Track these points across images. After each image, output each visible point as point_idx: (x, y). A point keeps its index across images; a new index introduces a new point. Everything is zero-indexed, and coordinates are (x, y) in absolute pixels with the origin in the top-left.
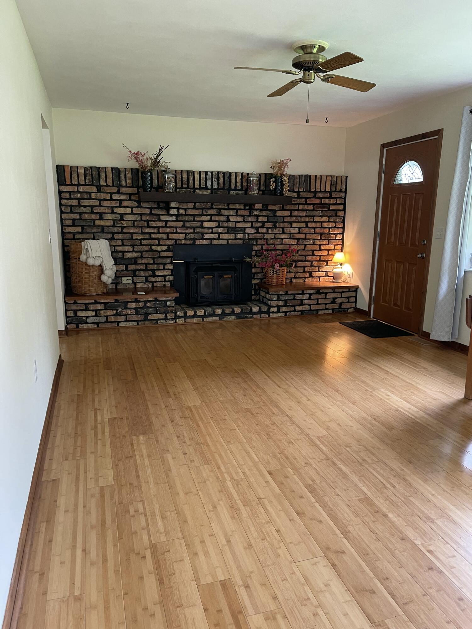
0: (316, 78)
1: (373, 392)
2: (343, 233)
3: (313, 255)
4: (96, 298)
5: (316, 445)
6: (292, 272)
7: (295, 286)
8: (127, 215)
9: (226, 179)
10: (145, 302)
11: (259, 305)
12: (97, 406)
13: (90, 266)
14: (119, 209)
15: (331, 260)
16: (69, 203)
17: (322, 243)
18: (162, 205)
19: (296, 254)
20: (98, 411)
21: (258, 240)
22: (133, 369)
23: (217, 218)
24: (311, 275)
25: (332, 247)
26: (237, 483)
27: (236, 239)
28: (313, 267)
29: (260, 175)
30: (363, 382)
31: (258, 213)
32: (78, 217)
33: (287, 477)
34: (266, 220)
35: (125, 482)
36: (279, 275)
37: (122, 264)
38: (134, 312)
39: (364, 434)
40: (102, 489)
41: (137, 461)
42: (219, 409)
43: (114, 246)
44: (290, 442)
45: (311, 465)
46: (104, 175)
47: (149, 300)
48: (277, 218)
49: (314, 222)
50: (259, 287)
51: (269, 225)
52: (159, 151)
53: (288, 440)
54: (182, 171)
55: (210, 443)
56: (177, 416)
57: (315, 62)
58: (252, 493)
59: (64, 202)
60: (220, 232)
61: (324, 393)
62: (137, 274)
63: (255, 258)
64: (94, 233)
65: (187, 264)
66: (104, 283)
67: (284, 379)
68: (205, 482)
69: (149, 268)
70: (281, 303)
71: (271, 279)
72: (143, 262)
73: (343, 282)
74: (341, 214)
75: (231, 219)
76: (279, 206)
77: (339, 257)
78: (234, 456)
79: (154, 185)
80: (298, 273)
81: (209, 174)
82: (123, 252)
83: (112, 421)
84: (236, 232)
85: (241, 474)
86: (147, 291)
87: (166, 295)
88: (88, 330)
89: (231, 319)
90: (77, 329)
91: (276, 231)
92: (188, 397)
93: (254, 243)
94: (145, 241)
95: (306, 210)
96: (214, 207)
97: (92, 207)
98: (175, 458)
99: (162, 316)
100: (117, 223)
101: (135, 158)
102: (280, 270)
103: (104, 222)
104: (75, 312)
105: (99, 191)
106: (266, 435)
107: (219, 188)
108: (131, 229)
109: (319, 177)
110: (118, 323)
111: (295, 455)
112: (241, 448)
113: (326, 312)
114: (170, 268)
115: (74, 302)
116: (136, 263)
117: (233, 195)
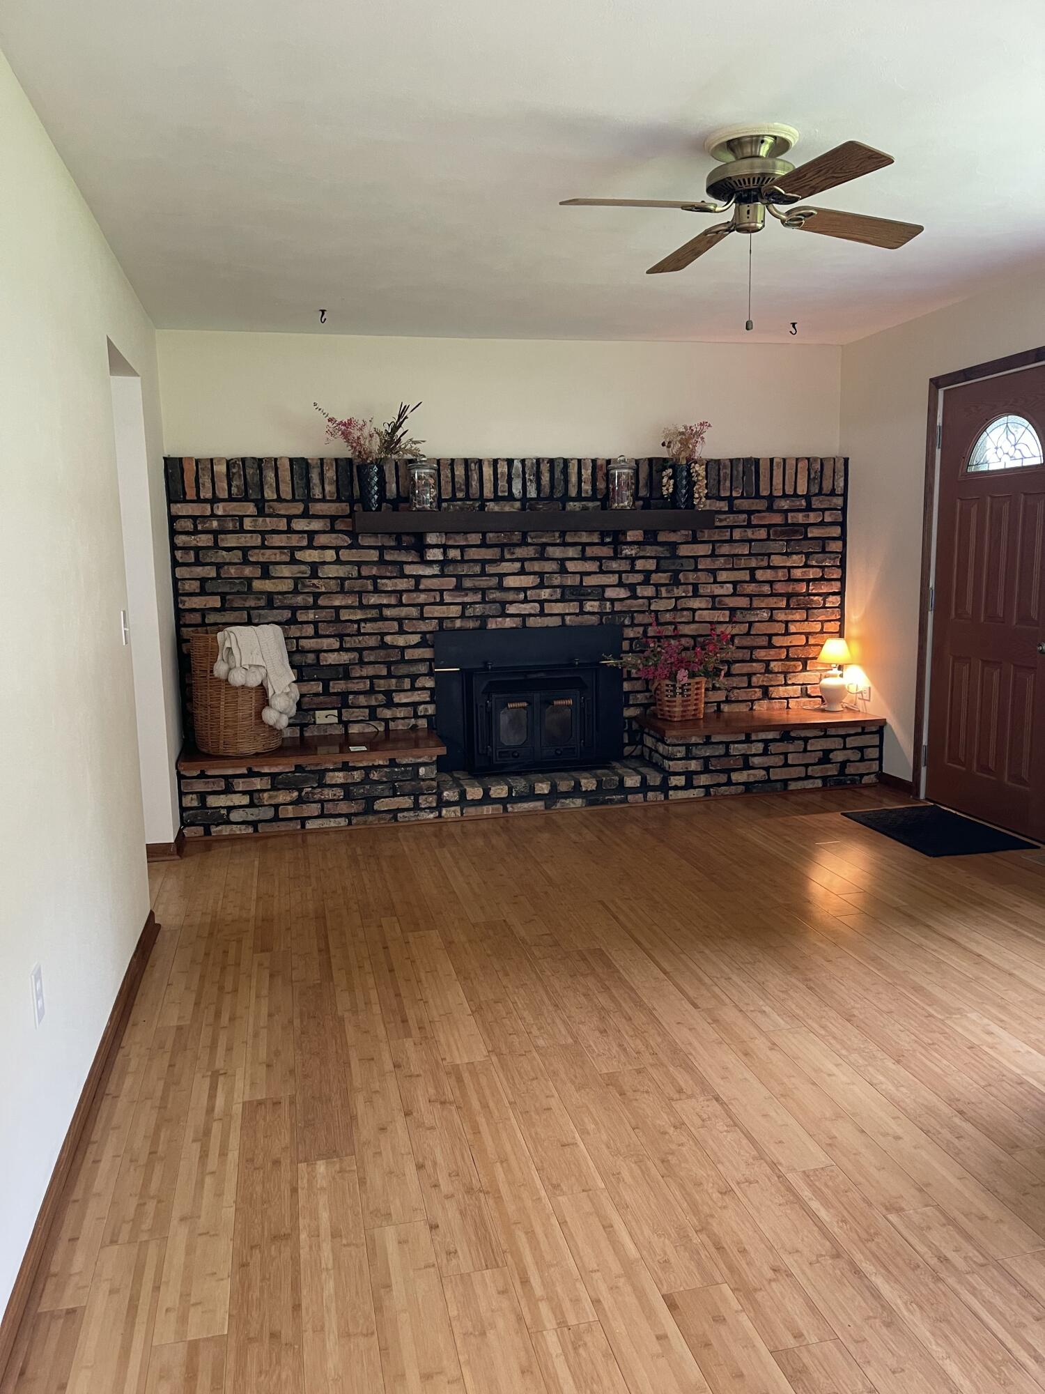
0: (769, 219)
1: (948, 1022)
2: (841, 593)
3: (771, 646)
4: (250, 763)
5: (798, 1200)
6: (719, 689)
7: (728, 722)
8: (326, 567)
9: (558, 474)
10: (368, 770)
11: (641, 769)
12: (219, 1064)
13: (236, 688)
14: (308, 552)
15: (815, 658)
16: (193, 543)
17: (790, 618)
18: (406, 540)
19: (727, 644)
20: (221, 1079)
21: (635, 614)
22: (325, 950)
23: (537, 567)
24: (766, 694)
25: (818, 627)
26: (574, 1342)
27: (582, 612)
28: (770, 676)
29: (637, 462)
30: (918, 989)
31: (633, 552)
32: (214, 574)
33: (719, 1319)
34: (654, 568)
35: (258, 1327)
36: (688, 696)
37: (314, 680)
38: (340, 793)
39: (937, 1165)
40: (194, 1347)
41: (301, 1251)
42: (533, 1075)
43: (298, 639)
44: (726, 1192)
45: (790, 1275)
46: (273, 475)
47: (376, 764)
48: (680, 561)
49: (769, 567)
50: (640, 726)
51: (660, 577)
52: (400, 417)
53: (721, 1183)
54: (453, 460)
55: (504, 1190)
56: (422, 1093)
57: (764, 177)
58: (618, 1378)
59: (181, 540)
60: (543, 597)
61: (815, 1026)
62: (350, 702)
63: (629, 658)
64: (249, 609)
65: (467, 676)
66: (270, 726)
67: (707, 980)
68: (483, 1334)
69: (378, 687)
70: (694, 765)
71: (668, 706)
72: (364, 673)
73: (846, 710)
74: (835, 546)
75: (571, 566)
76: (683, 532)
77: (833, 650)
78: (569, 1237)
79: (388, 494)
80: (736, 691)
81: (517, 464)
82: (318, 652)
83: (252, 1108)
84: (582, 598)
85: (587, 1304)
86: (373, 744)
87: (416, 752)
88: (233, 839)
89: (572, 806)
90: (208, 838)
91: (679, 592)
92: (453, 1036)
93: (627, 622)
94: (368, 625)
95: (750, 541)
96: (529, 540)
97: (245, 550)
98: (406, 1242)
99: (407, 802)
100: (304, 586)
101: (343, 433)
102: (689, 684)
103: (274, 584)
104: (202, 796)
105: (261, 513)
106: (658, 1162)
107: (541, 495)
108: (336, 598)
109: (778, 464)
110: (303, 820)
111: (742, 1236)
112: (588, 1207)
113: (809, 784)
114: (428, 685)
115: (199, 772)
116: (347, 677)
117: (573, 513)
